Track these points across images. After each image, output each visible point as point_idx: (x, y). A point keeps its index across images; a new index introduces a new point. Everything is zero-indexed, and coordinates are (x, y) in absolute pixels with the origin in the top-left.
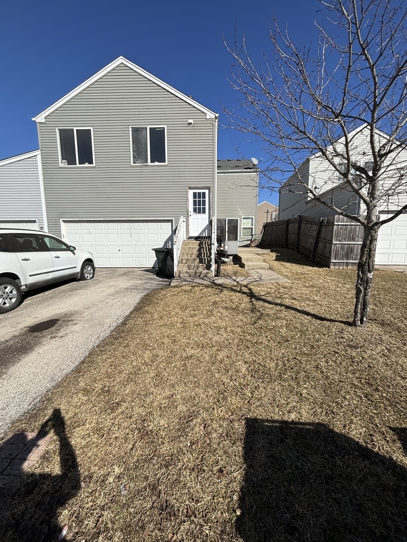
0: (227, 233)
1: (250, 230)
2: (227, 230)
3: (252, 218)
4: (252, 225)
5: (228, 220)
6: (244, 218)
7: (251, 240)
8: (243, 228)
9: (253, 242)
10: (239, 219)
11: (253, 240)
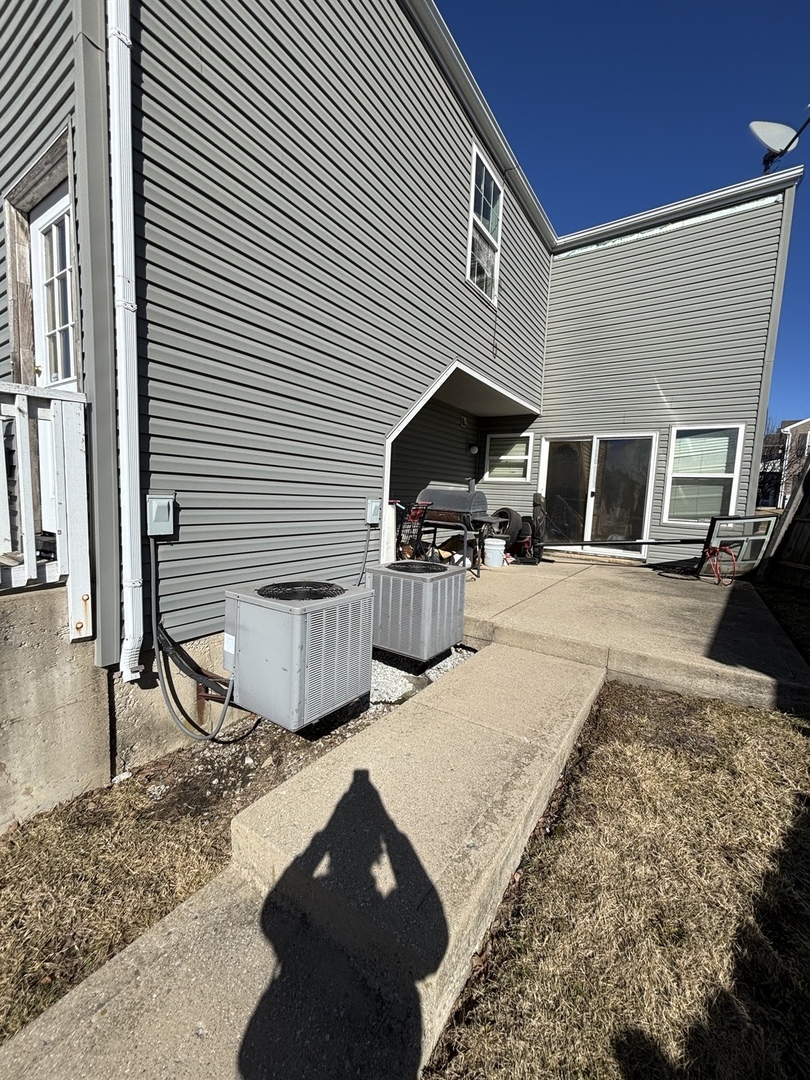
0: (591, 502)
1: (718, 492)
2: (592, 488)
3: (732, 434)
4: (730, 468)
5: (603, 442)
6: (681, 434)
7: (707, 542)
8: (677, 481)
9: (714, 552)
10: (655, 436)
11: (715, 543)
